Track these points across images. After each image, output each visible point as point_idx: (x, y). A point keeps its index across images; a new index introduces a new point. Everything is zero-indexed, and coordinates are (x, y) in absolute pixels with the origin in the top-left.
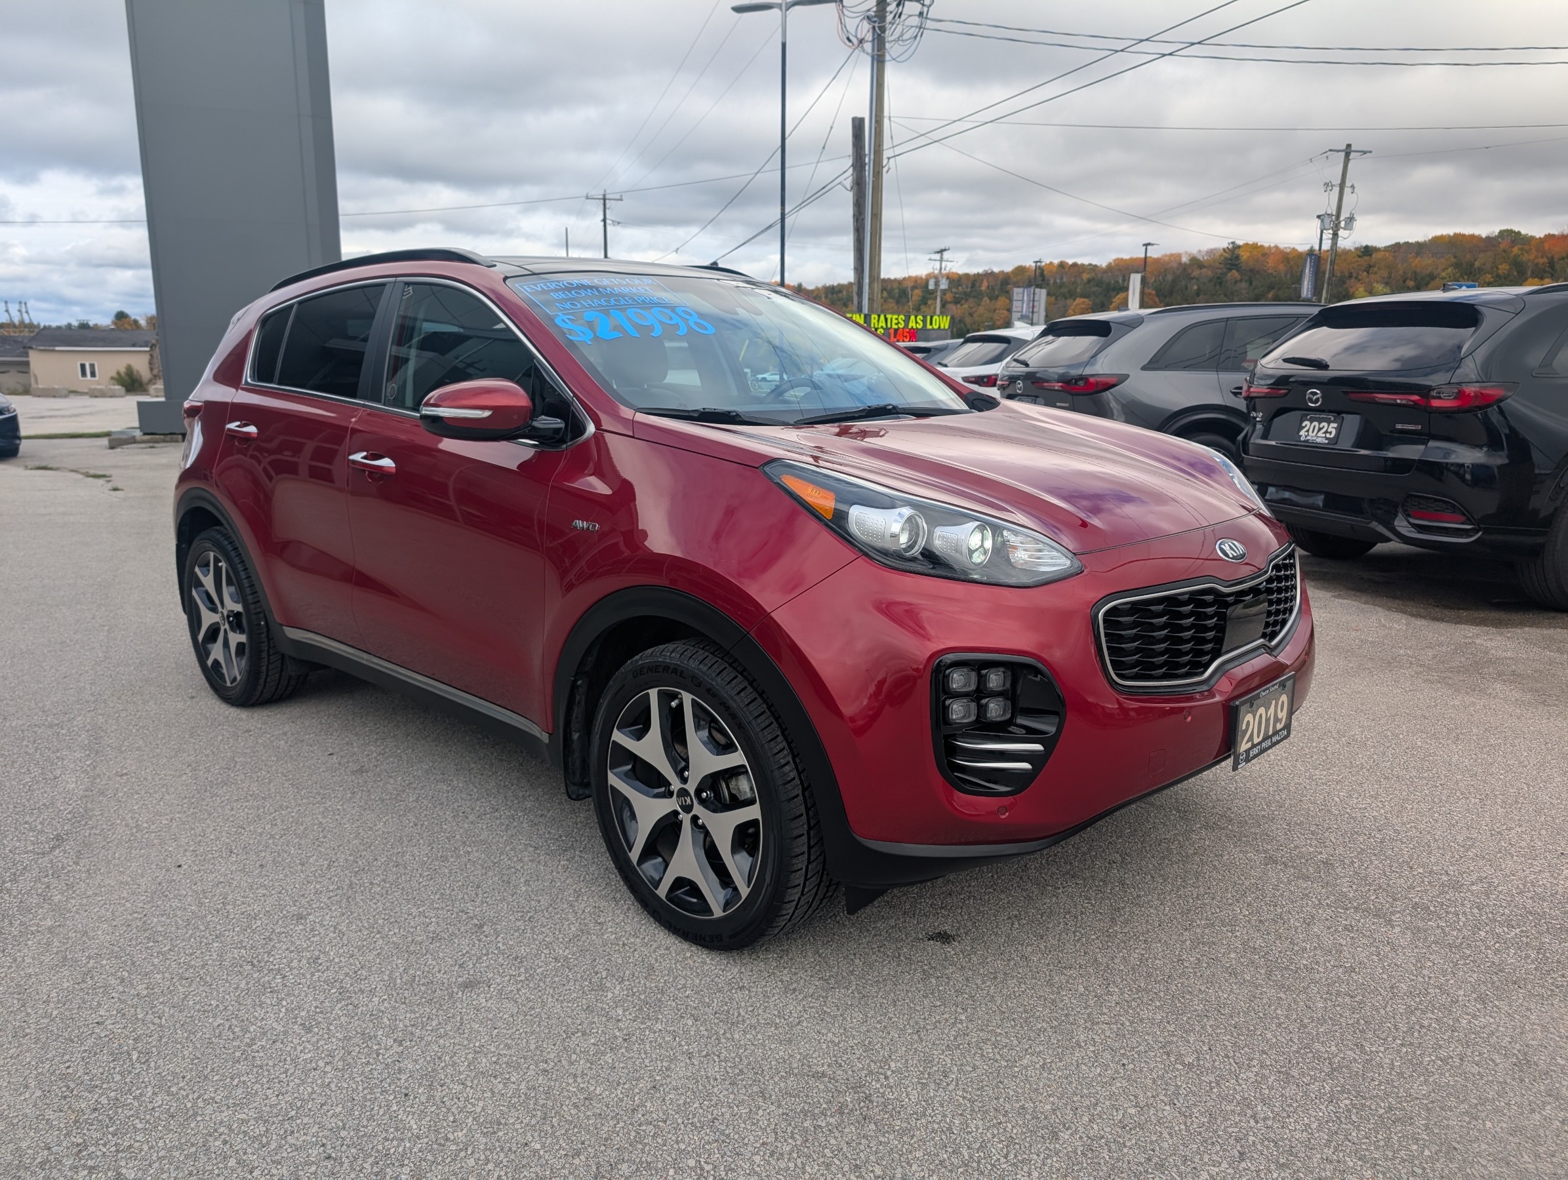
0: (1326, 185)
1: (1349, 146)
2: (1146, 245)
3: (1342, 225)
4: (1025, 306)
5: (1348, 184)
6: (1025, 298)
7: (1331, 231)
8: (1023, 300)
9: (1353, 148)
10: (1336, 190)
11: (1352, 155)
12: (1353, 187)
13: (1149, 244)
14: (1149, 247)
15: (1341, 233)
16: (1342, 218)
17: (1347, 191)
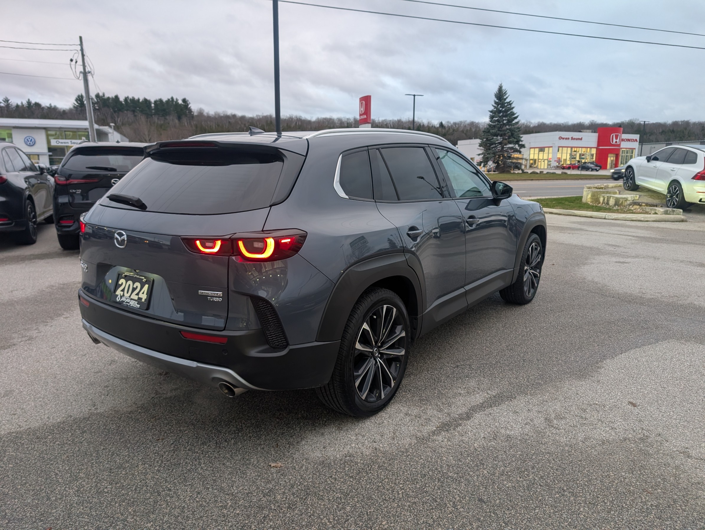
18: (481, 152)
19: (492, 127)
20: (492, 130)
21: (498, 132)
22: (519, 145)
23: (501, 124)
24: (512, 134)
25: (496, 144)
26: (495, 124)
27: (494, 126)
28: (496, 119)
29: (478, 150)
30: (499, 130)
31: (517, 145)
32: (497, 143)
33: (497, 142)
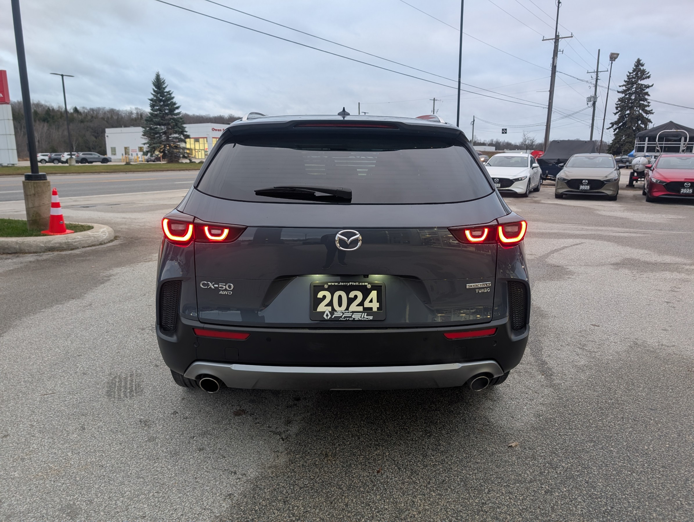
18: (146, 142)
19: (154, 116)
20: (155, 119)
21: (161, 121)
22: (184, 135)
23: (163, 114)
24: (176, 125)
25: (160, 133)
26: (156, 113)
27: (156, 115)
28: (157, 108)
29: (142, 139)
30: (162, 120)
31: (182, 135)
32: (162, 133)
33: (162, 131)
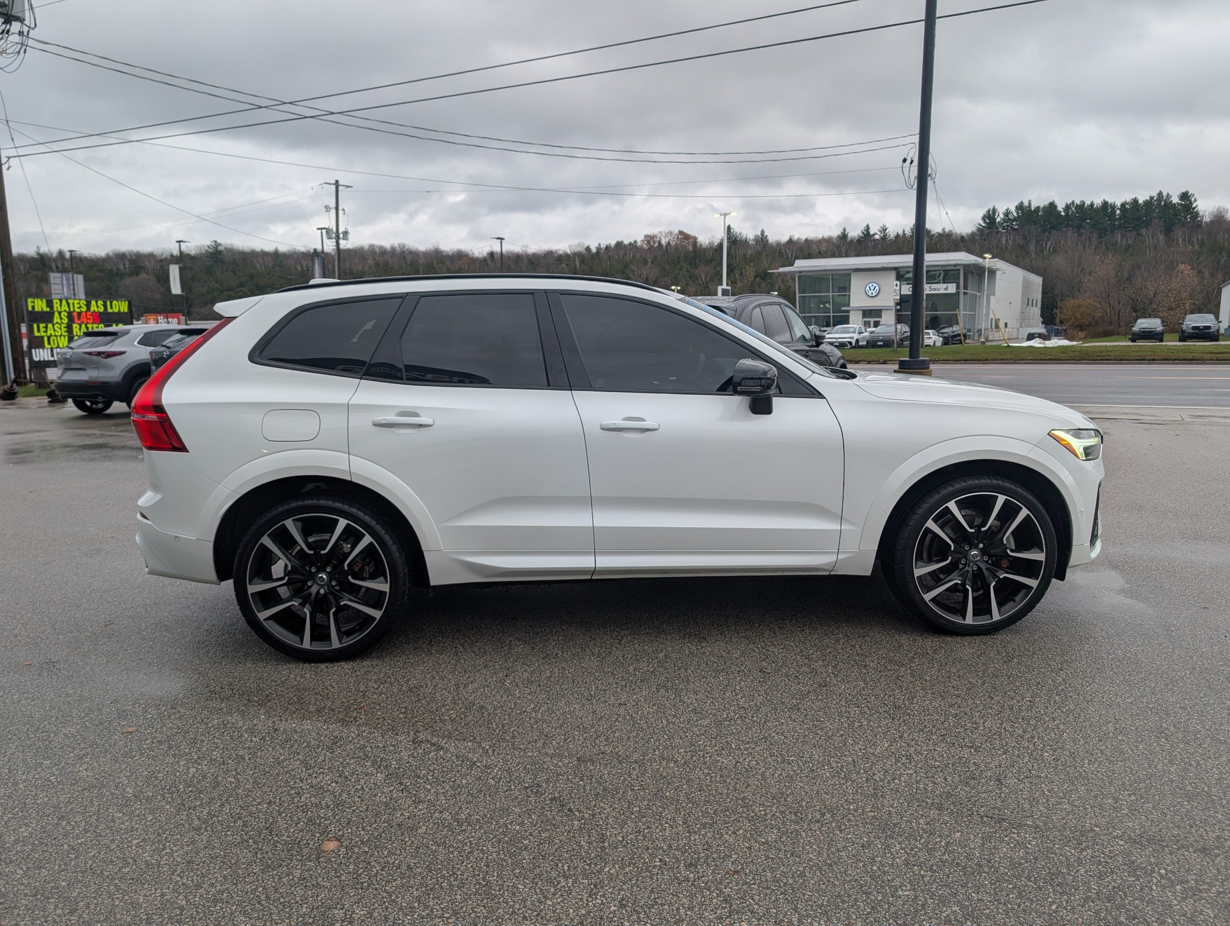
0: (326, 207)
1: (337, 181)
2: (179, 242)
3: (341, 236)
4: (65, 289)
5: (340, 208)
6: (65, 282)
7: (334, 240)
8: (62, 284)
9: (340, 183)
10: (333, 212)
11: (340, 188)
12: (343, 210)
13: (182, 241)
14: (181, 244)
15: (341, 242)
16: (340, 231)
17: (341, 212)
